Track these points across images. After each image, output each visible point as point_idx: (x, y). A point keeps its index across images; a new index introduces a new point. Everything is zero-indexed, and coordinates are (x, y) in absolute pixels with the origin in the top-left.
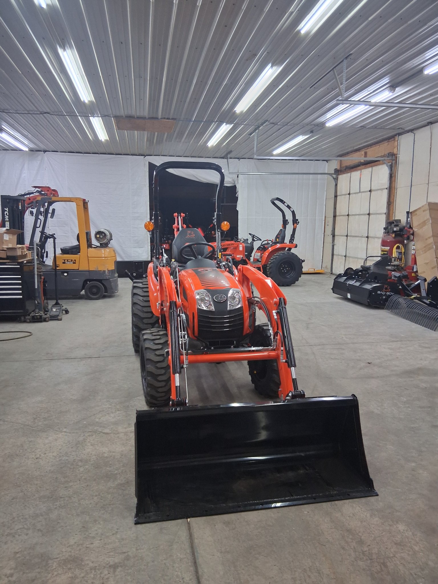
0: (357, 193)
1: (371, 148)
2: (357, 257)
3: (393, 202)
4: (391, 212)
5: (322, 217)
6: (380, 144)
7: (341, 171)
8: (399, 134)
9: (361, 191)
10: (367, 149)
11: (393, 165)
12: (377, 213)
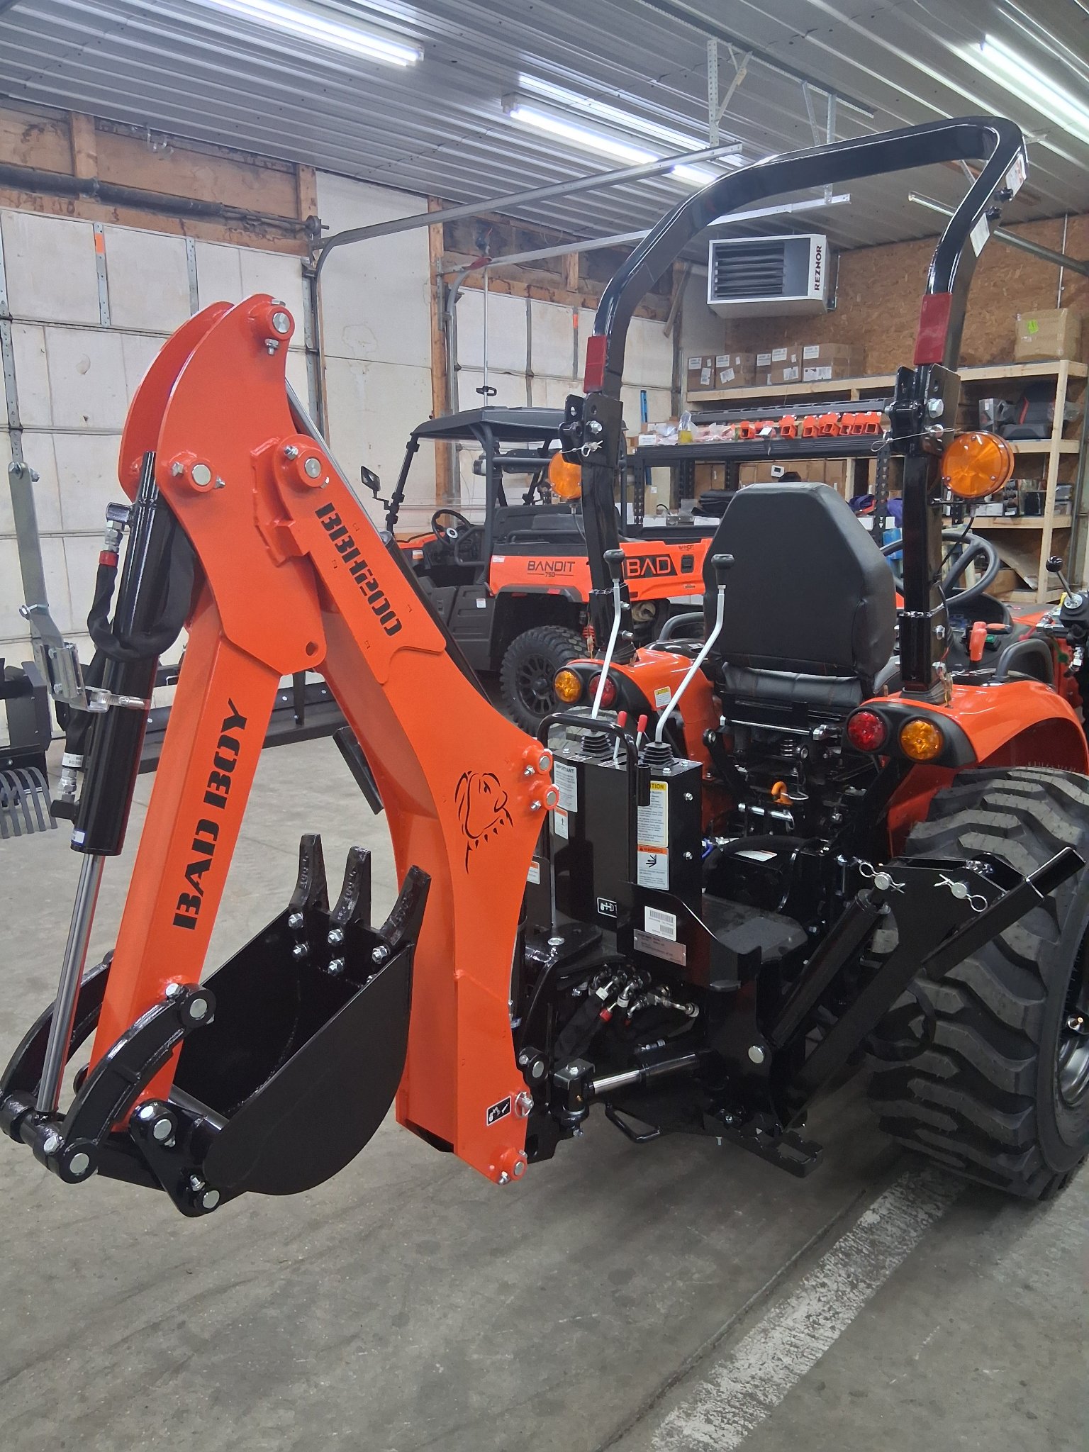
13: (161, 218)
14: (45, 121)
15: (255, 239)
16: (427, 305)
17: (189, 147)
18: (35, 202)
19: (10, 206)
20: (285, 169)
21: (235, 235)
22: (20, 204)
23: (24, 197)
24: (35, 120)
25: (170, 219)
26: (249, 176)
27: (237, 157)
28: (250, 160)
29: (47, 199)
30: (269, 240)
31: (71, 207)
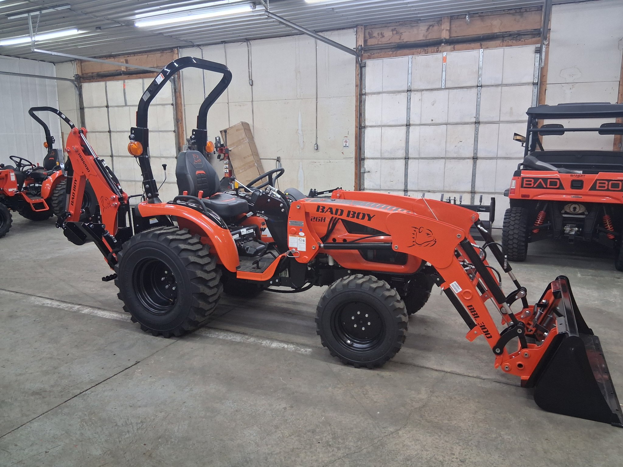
0: (122, 106)
1: (134, 56)
2: (134, 179)
3: (182, 120)
4: (180, 129)
5: (58, 133)
6: (149, 53)
7: (83, 78)
8: (181, 47)
9: (128, 104)
10: (128, 57)
11: (176, 79)
12: (160, 130)
13: (473, 45)
14: (434, 23)
15: (515, 42)
16: (620, 50)
17: (490, 14)
18: (425, 51)
19: (417, 54)
20: (536, 9)
21: (505, 43)
22: (420, 53)
23: (422, 50)
24: (431, 23)
25: (476, 44)
26: (518, 17)
27: (511, 12)
28: (518, 11)
29: (430, 49)
30: (522, 41)
31: (438, 50)
